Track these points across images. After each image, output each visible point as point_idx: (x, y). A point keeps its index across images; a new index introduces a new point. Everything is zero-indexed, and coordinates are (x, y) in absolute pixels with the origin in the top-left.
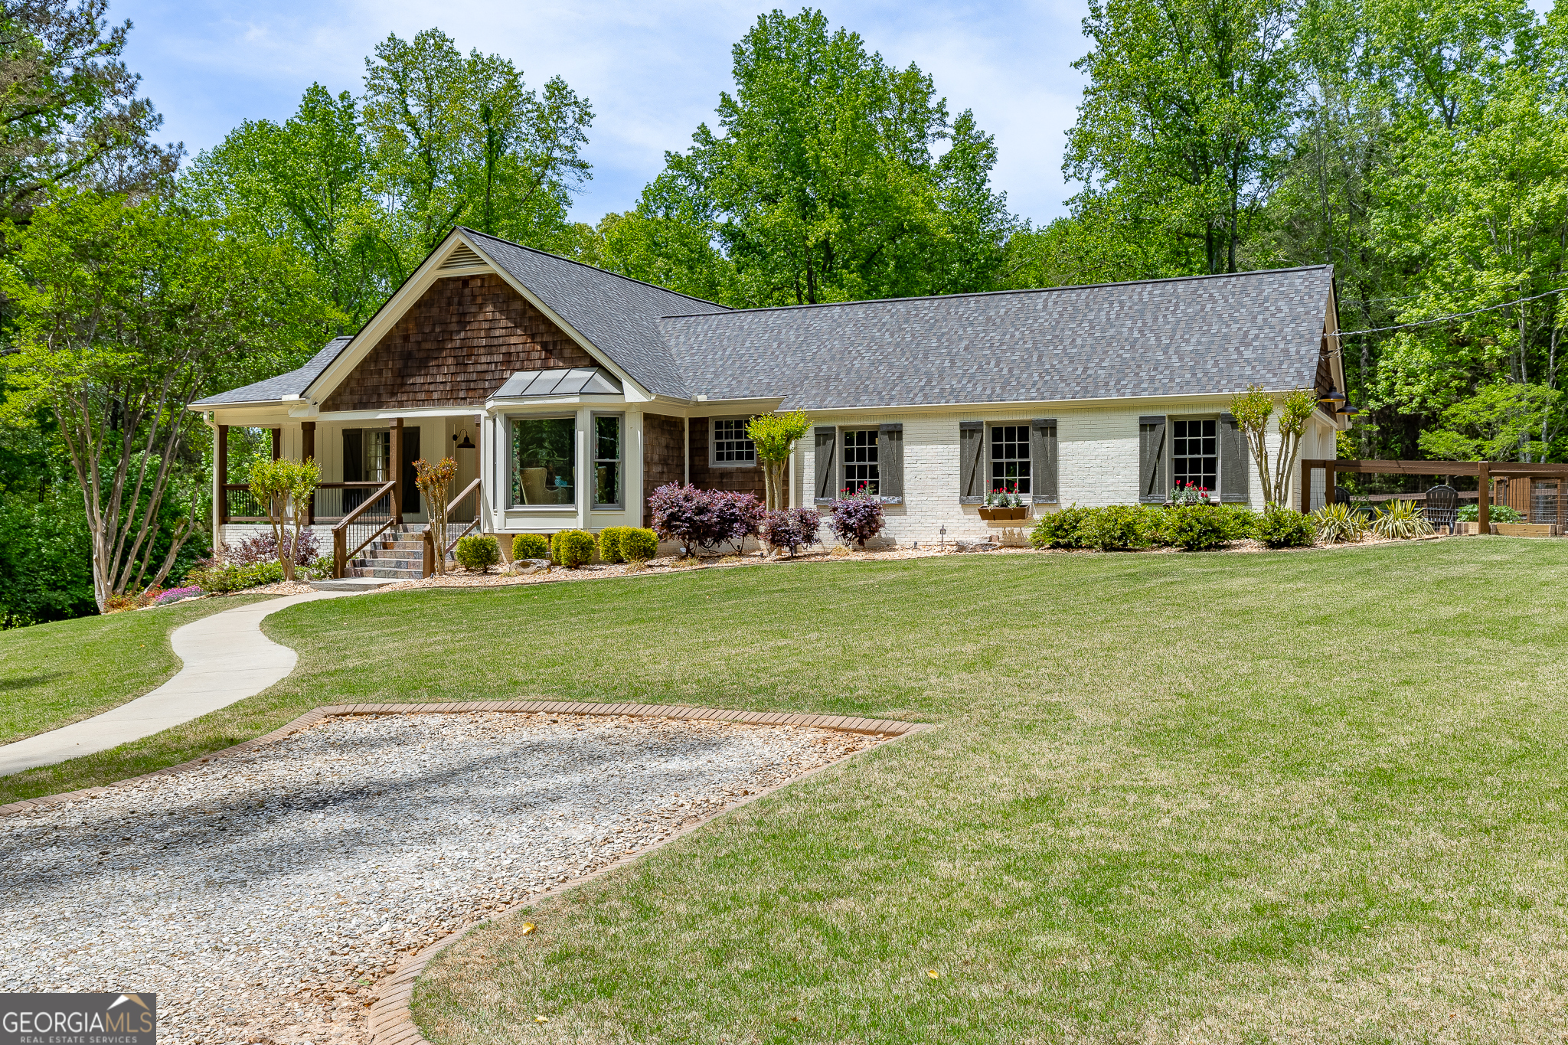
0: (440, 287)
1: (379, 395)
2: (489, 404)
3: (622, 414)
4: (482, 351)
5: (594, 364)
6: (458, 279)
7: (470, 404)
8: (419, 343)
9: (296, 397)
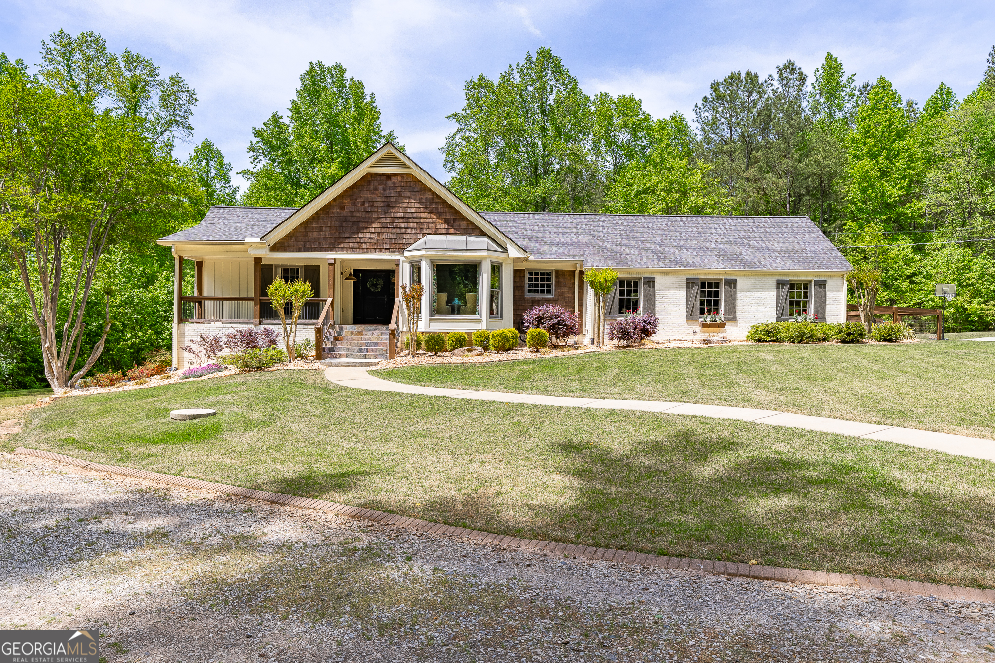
0: (368, 178)
1: (320, 243)
2: (406, 254)
3: (502, 264)
4: (400, 220)
5: (482, 233)
6: (384, 174)
7: (392, 252)
8: (352, 212)
9: (258, 240)
